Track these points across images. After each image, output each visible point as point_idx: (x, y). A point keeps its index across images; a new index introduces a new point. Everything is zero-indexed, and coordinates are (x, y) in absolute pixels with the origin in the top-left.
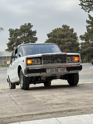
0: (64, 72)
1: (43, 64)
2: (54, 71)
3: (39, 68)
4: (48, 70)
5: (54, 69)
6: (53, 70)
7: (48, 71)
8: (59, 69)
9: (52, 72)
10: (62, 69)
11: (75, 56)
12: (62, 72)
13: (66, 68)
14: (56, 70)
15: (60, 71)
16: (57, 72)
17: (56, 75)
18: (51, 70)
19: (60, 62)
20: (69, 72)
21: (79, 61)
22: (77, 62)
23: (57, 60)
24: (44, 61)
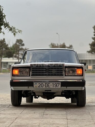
0: (57, 87)
1: (32, 76)
2: (44, 87)
3: (25, 81)
4: (36, 84)
5: (44, 84)
6: (42, 84)
8: (51, 83)
9: (41, 87)
10: (54, 83)
11: (78, 67)
12: (54, 87)
13: (60, 83)
14: (46, 84)
15: (51, 87)
16: (47, 87)
17: (51, 91)
18: (40, 84)
19: (54, 74)
20: (67, 88)
21: (82, 75)
22: (79, 76)
23: (50, 72)
24: (32, 72)
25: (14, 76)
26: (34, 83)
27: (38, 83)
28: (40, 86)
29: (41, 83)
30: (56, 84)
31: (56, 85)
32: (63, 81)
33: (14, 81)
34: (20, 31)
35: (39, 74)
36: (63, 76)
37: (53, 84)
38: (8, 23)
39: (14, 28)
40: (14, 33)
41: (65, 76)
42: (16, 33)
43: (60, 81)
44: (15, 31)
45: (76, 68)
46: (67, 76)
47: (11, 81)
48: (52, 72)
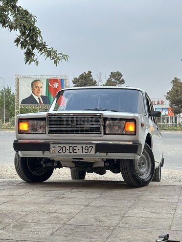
0: (88, 153)
2: (67, 151)
4: (54, 147)
5: (67, 146)
6: (64, 148)
7: (53, 149)
8: (79, 147)
9: (62, 153)
10: (84, 146)
11: (128, 120)
12: (84, 153)
13: (94, 146)
14: (71, 148)
15: (79, 152)
16: (73, 153)
17: (82, 159)
18: (60, 148)
19: (86, 131)
20: (107, 154)
21: (135, 133)
22: (129, 135)
23: (78, 128)
24: (50, 128)
25: (22, 133)
26: (51, 146)
27: (57, 146)
28: (61, 151)
29: (62, 146)
30: (87, 148)
31: (88, 150)
32: (99, 142)
33: (20, 141)
34: (65, 57)
35: (60, 131)
36: (101, 134)
37: (82, 147)
38: (45, 42)
39: (54, 52)
40: (55, 61)
41: (105, 133)
42: (59, 60)
43: (94, 142)
44: (56, 57)
45: (124, 122)
46: (108, 134)
47: (15, 141)
48: (83, 128)
